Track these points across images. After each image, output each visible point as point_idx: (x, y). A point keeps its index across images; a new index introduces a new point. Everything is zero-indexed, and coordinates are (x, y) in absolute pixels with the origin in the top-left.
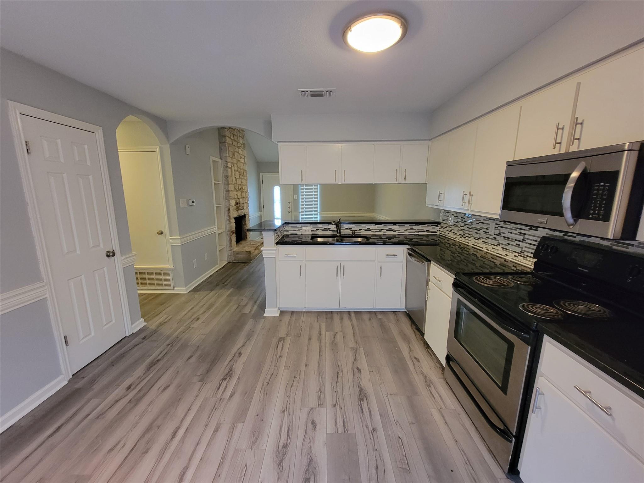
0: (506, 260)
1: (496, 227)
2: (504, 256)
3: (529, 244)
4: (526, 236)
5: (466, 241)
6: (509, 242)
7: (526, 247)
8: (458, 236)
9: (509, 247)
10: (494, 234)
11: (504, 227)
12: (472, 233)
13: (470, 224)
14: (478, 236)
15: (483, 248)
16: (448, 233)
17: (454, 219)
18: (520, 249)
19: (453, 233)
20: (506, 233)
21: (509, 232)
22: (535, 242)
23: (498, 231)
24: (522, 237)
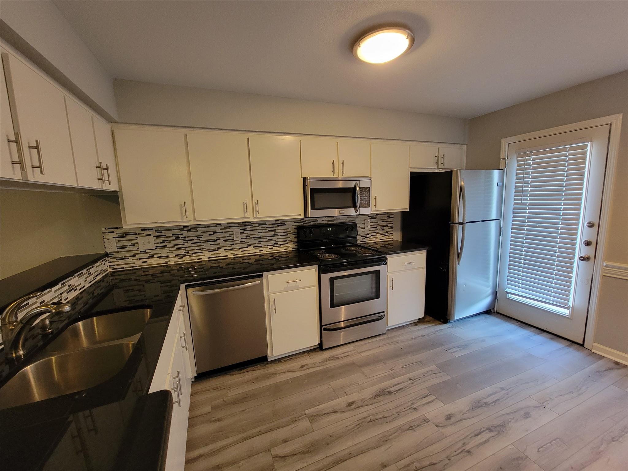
1: (241, 232)
5: (193, 258)
6: (260, 240)
8: (172, 259)
9: (262, 244)
10: (241, 239)
11: (252, 230)
12: (203, 247)
13: (196, 238)
14: (216, 247)
15: (227, 256)
16: (142, 262)
17: (154, 240)
18: (274, 242)
19: (158, 257)
20: (255, 235)
21: (258, 233)
22: (285, 234)
23: (246, 235)
24: (273, 233)
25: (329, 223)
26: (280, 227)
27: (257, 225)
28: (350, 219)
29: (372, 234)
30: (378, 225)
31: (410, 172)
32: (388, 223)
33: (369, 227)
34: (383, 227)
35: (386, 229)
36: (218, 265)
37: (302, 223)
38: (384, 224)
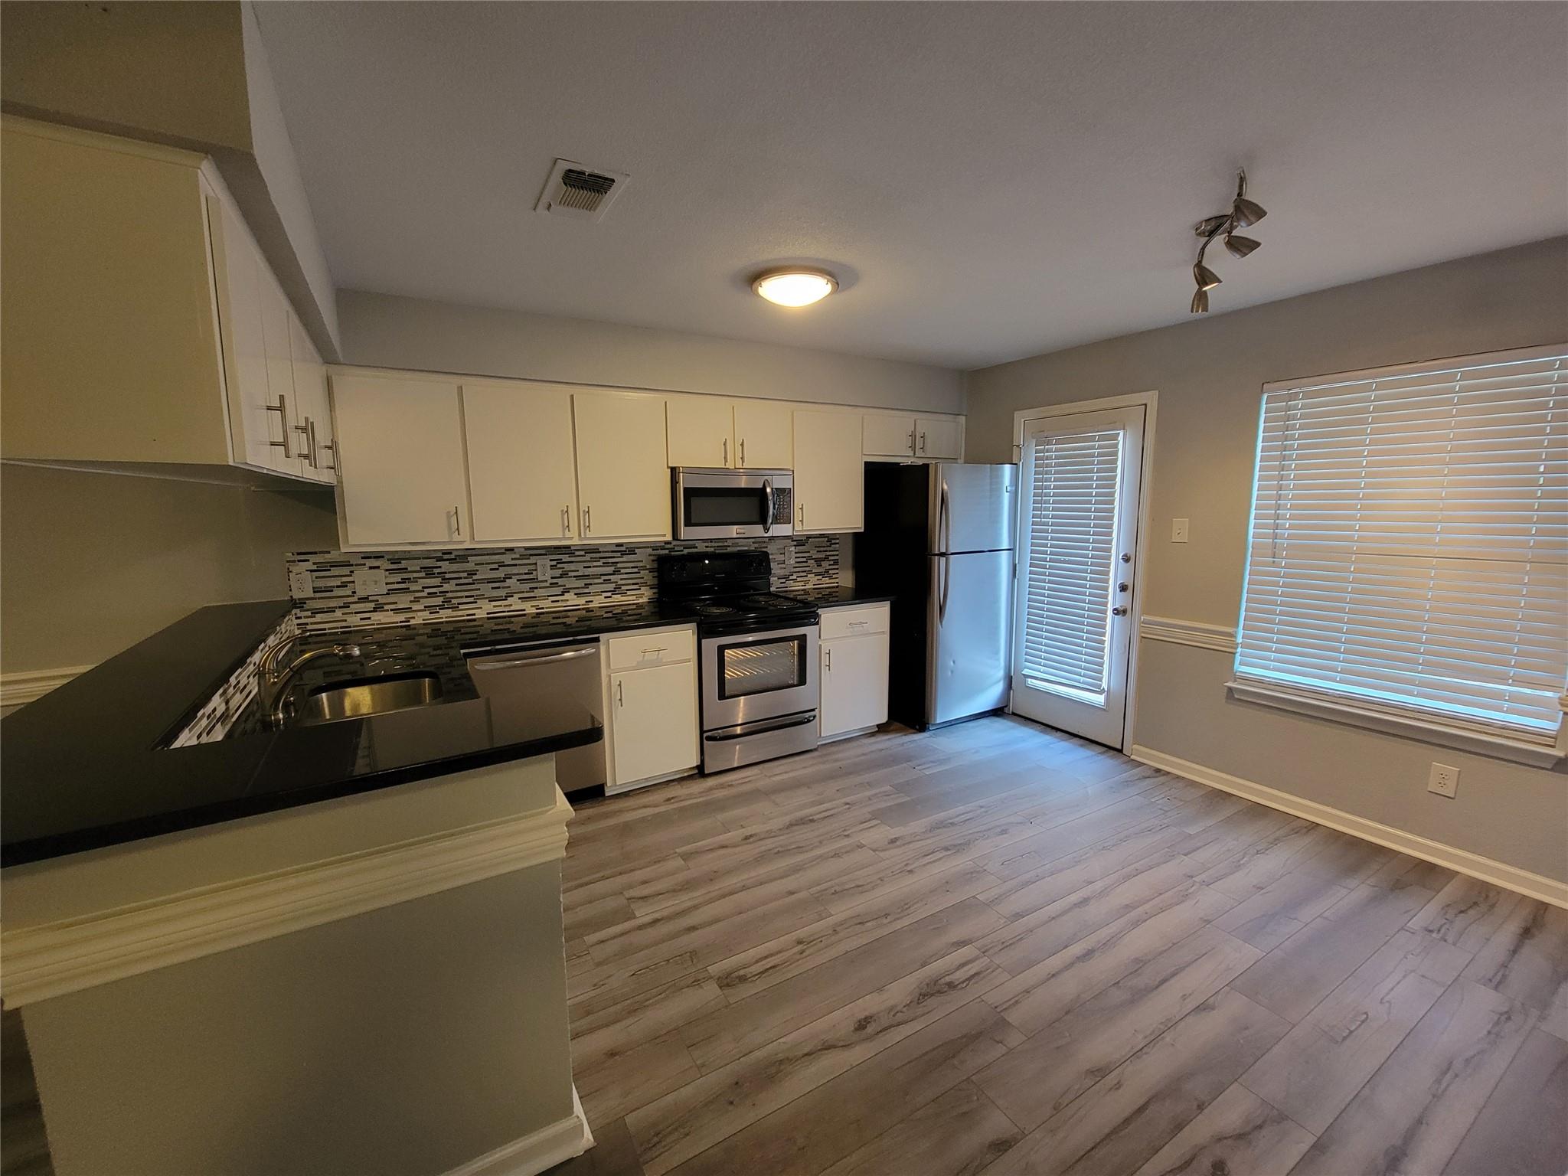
0: (588, 610)
1: (551, 566)
2: (583, 605)
8: (419, 613)
9: (591, 589)
10: (552, 578)
11: (572, 562)
12: (478, 593)
13: (465, 574)
14: (503, 593)
15: (524, 610)
16: (361, 619)
17: (386, 577)
18: (614, 585)
19: (391, 610)
20: (578, 571)
21: (585, 567)
22: (636, 570)
23: (560, 572)
24: (613, 568)
25: (717, 551)
26: (625, 558)
27: (583, 553)
28: (756, 545)
29: (799, 574)
30: (810, 558)
31: (865, 462)
32: (828, 553)
33: (792, 562)
34: (819, 562)
35: (825, 564)
36: (508, 626)
37: (667, 552)
38: (822, 555)
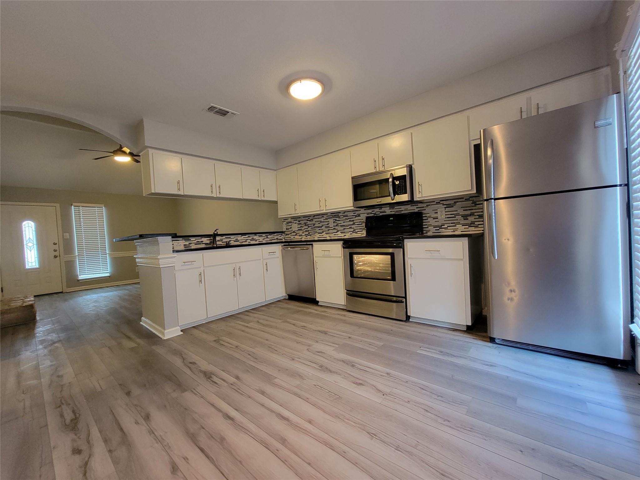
1: (334, 222)
3: (357, 225)
4: (355, 221)
5: (311, 237)
6: (344, 228)
7: (355, 227)
8: (304, 237)
10: (334, 226)
12: (316, 231)
14: (321, 231)
15: (326, 237)
16: (293, 237)
18: (353, 229)
19: (298, 235)
21: (343, 222)
22: (361, 223)
24: (352, 223)
29: (448, 225)
30: (458, 214)
31: (474, 145)
33: (443, 216)
34: (465, 217)
35: (471, 219)
37: (373, 215)
